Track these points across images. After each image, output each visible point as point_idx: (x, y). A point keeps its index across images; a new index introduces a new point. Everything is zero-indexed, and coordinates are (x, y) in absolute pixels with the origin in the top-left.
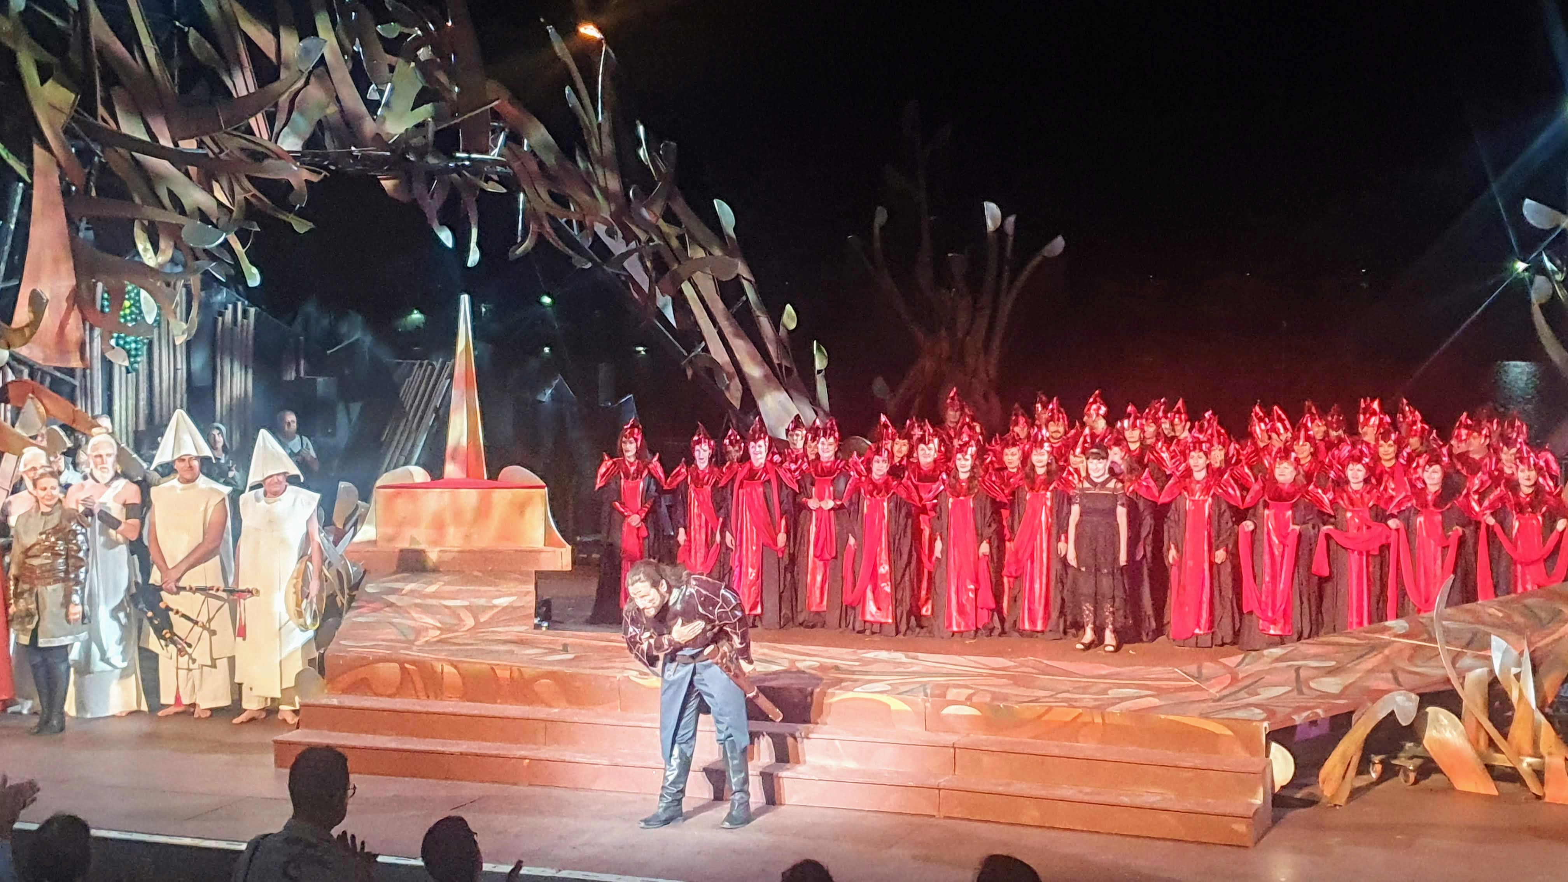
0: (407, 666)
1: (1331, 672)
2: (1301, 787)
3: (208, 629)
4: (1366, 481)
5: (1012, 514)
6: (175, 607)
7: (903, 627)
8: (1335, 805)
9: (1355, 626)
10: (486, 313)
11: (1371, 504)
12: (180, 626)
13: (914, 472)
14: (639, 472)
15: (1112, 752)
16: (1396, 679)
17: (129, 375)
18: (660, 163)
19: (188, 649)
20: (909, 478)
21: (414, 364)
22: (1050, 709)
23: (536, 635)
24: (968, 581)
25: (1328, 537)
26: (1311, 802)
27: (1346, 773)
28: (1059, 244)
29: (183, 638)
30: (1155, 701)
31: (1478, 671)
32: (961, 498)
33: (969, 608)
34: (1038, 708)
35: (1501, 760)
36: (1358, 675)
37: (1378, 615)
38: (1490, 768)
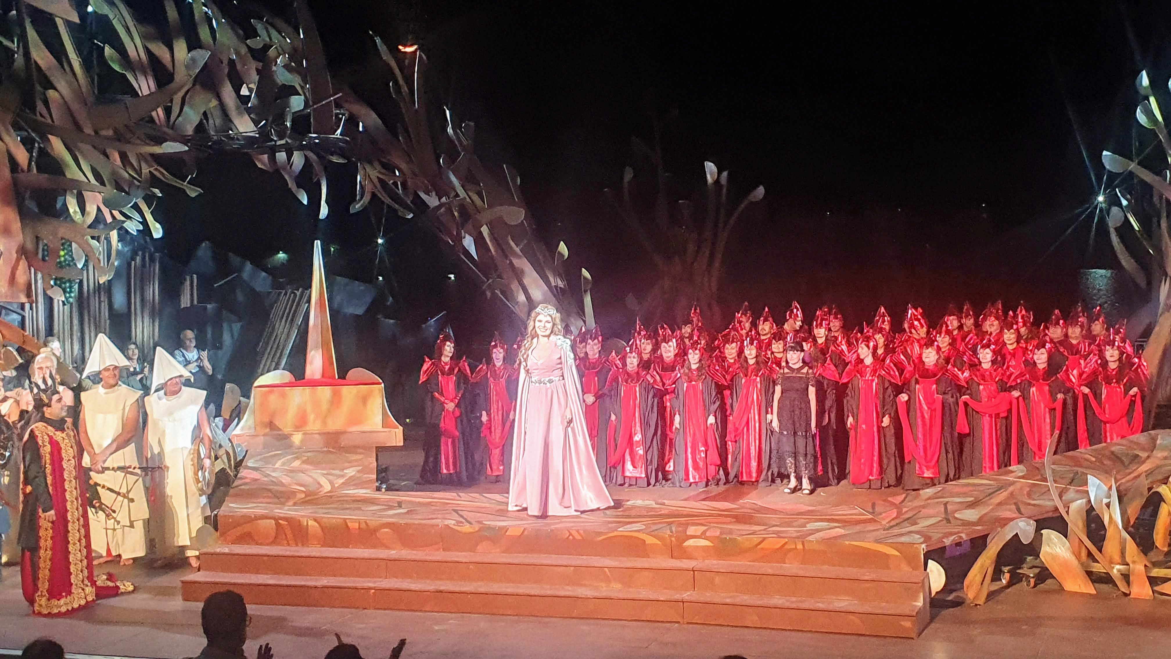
0: (280, 521)
1: (971, 505)
2: (951, 591)
3: (127, 498)
4: (993, 362)
5: (732, 394)
6: (101, 483)
7: (653, 481)
8: (976, 605)
9: (988, 470)
10: (334, 251)
11: (997, 379)
12: (106, 497)
13: (658, 363)
14: (451, 369)
15: (810, 570)
16: (1019, 510)
17: (66, 307)
18: (463, 139)
19: (113, 514)
20: (655, 369)
21: (281, 293)
22: (764, 539)
23: (377, 495)
24: (700, 445)
25: (966, 404)
26: (958, 603)
27: (983, 581)
28: (761, 191)
29: (109, 506)
30: (841, 531)
31: (1079, 502)
32: (693, 383)
33: (701, 464)
34: (756, 539)
35: (1097, 568)
36: (991, 507)
37: (1004, 463)
38: (1089, 573)
